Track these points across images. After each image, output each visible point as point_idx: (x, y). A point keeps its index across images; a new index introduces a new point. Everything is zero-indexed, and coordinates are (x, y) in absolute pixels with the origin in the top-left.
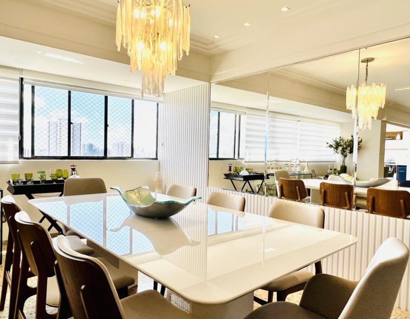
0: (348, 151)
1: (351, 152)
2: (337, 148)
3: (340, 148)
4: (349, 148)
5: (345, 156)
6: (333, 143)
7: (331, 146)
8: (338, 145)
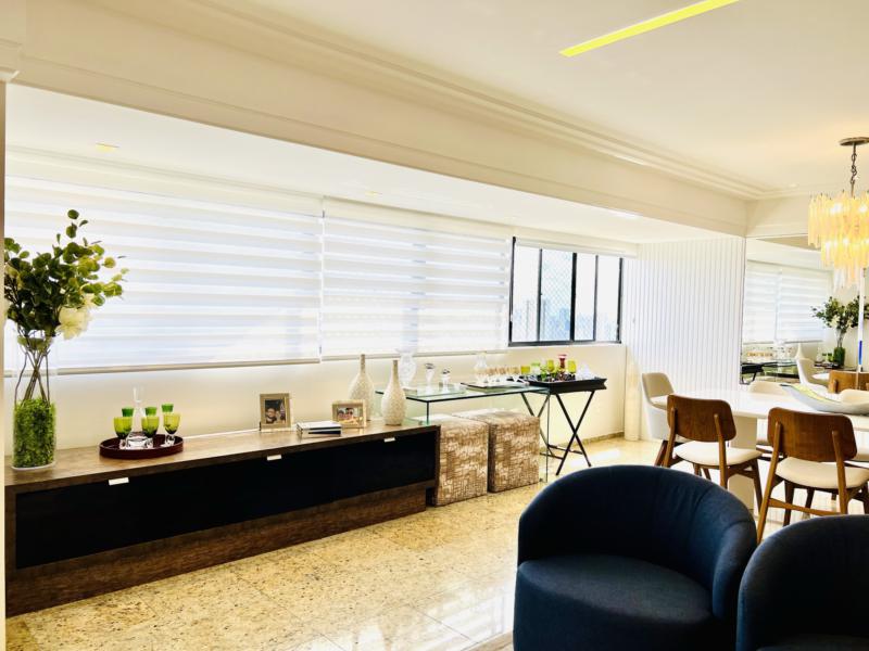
0: (849, 323)
1: (855, 324)
2: (829, 319)
3: (836, 319)
4: (852, 318)
5: (844, 331)
6: (823, 309)
7: (820, 315)
8: (831, 311)
